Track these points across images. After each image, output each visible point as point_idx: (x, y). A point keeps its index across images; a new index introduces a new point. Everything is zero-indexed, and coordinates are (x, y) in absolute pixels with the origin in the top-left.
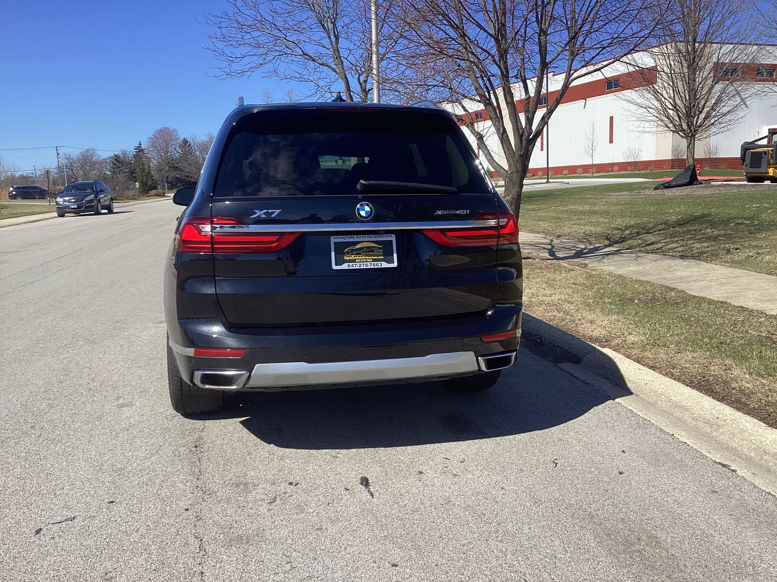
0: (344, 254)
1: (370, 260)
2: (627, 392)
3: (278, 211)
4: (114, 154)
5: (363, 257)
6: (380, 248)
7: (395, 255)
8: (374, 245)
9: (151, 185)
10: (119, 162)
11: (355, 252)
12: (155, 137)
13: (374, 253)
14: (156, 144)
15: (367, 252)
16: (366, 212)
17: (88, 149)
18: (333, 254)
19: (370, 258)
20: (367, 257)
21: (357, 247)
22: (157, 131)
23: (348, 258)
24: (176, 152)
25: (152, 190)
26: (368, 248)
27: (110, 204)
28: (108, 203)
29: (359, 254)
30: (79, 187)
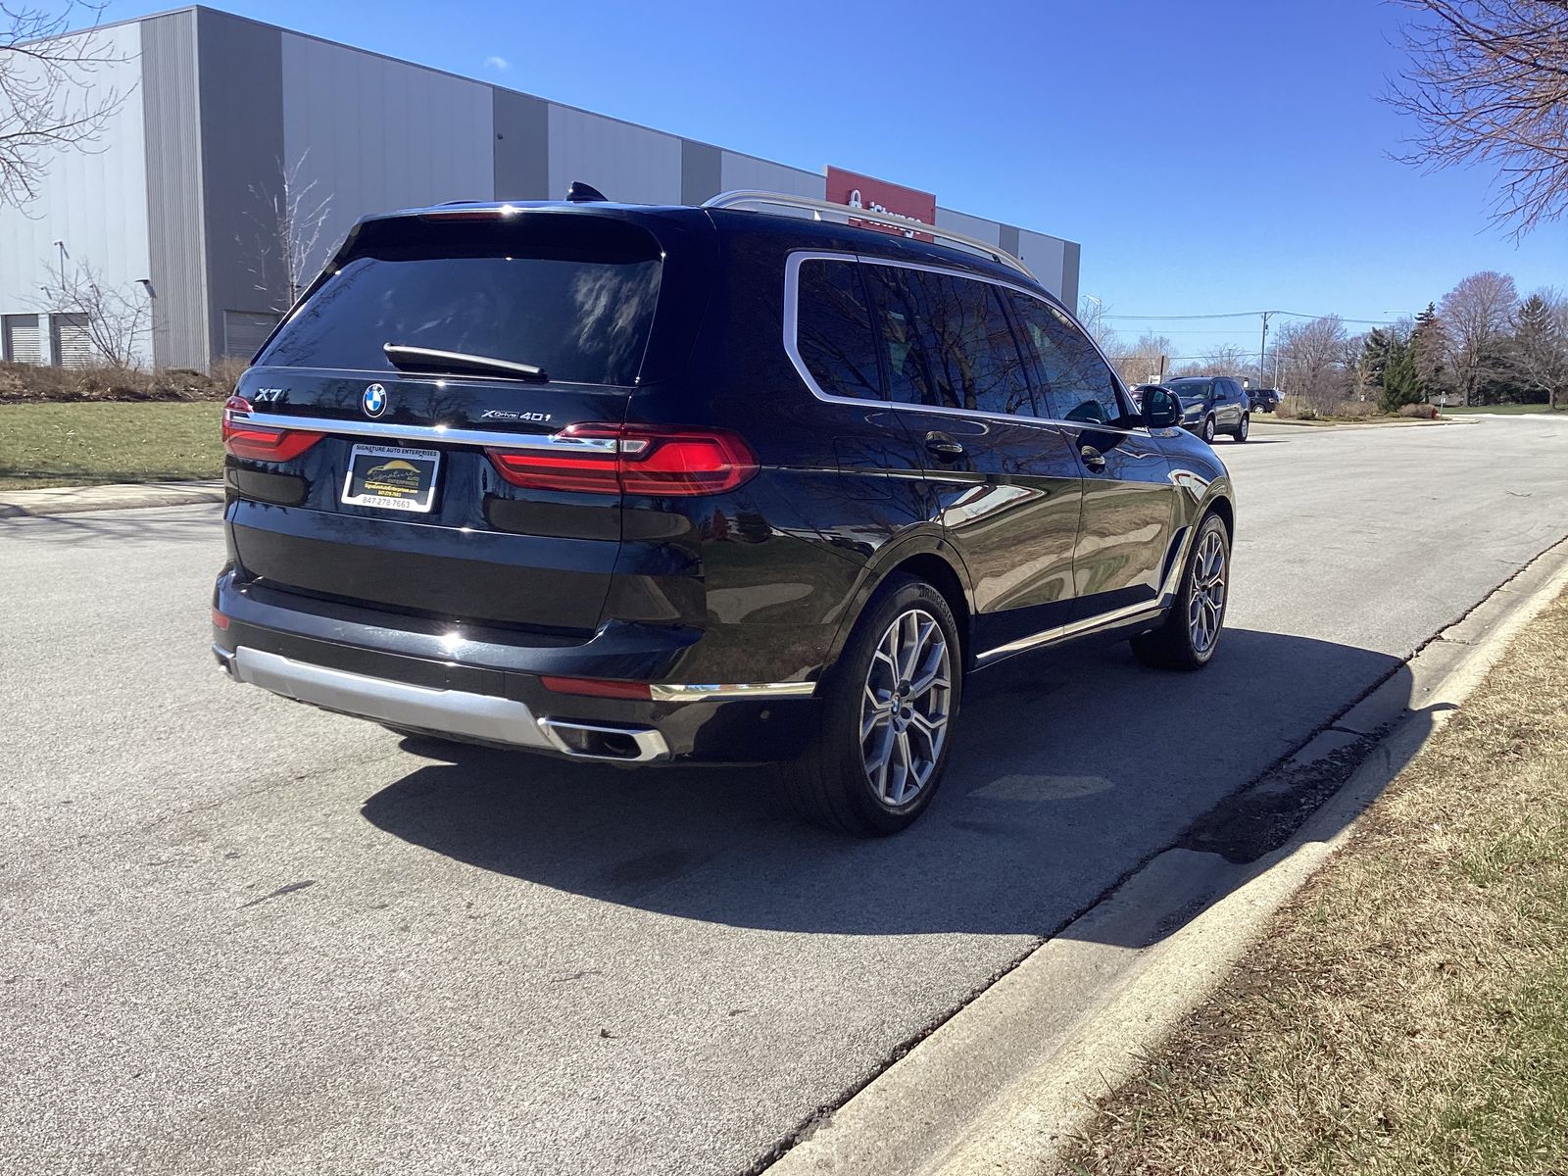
0: (366, 478)
1: (397, 495)
4: (1374, 329)
5: (389, 488)
6: (415, 475)
7: (432, 490)
8: (409, 467)
9: (1409, 393)
10: (1381, 345)
11: (380, 477)
12: (1462, 294)
13: (407, 482)
14: (1460, 308)
15: (397, 478)
16: (376, 403)
17: (1325, 319)
18: (349, 475)
19: (400, 490)
20: (394, 489)
21: (386, 467)
22: (1468, 280)
23: (369, 487)
24: (1505, 325)
25: (1406, 404)
26: (401, 471)
27: (1241, 425)
28: (1236, 422)
29: (384, 481)
30: (1184, 388)
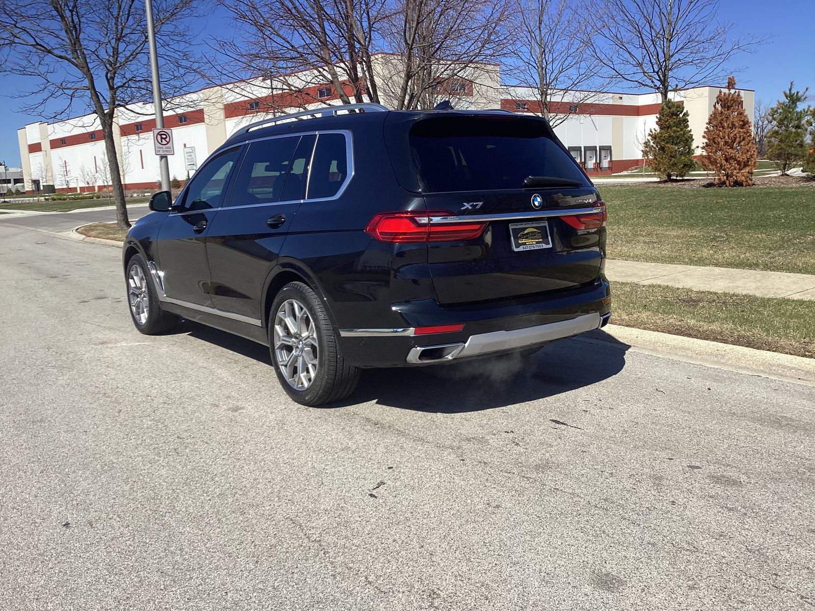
0: (519, 238)
2: (629, 347)
3: (481, 203)
6: (539, 233)
7: (550, 238)
8: (535, 230)
11: (525, 237)
13: (537, 237)
15: (532, 236)
18: (512, 238)
19: (535, 241)
21: (526, 232)
23: (521, 242)
26: (532, 232)
29: (528, 238)
